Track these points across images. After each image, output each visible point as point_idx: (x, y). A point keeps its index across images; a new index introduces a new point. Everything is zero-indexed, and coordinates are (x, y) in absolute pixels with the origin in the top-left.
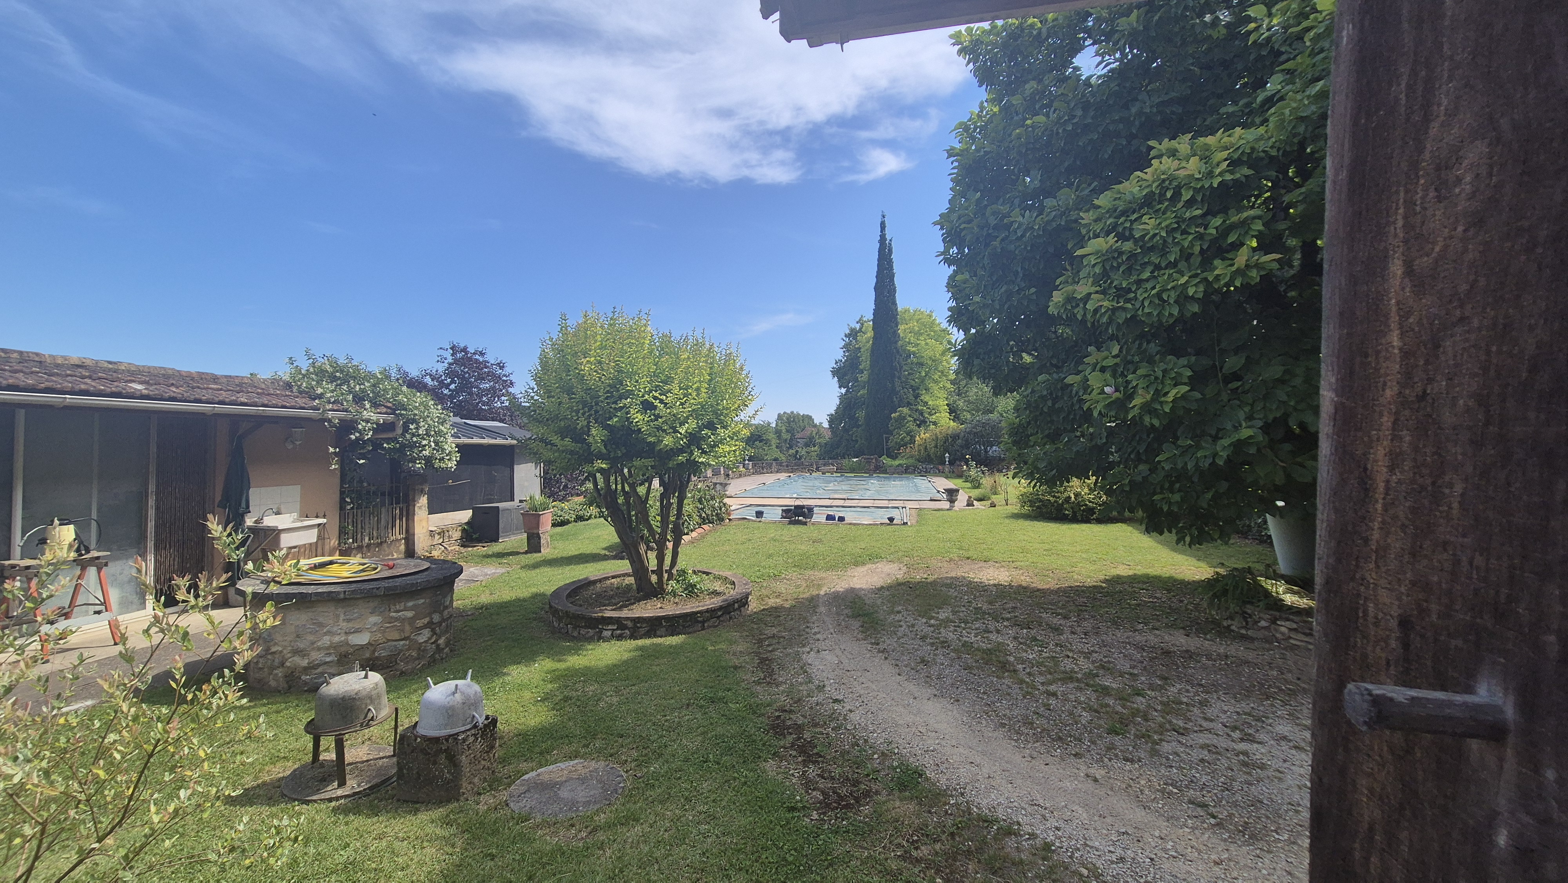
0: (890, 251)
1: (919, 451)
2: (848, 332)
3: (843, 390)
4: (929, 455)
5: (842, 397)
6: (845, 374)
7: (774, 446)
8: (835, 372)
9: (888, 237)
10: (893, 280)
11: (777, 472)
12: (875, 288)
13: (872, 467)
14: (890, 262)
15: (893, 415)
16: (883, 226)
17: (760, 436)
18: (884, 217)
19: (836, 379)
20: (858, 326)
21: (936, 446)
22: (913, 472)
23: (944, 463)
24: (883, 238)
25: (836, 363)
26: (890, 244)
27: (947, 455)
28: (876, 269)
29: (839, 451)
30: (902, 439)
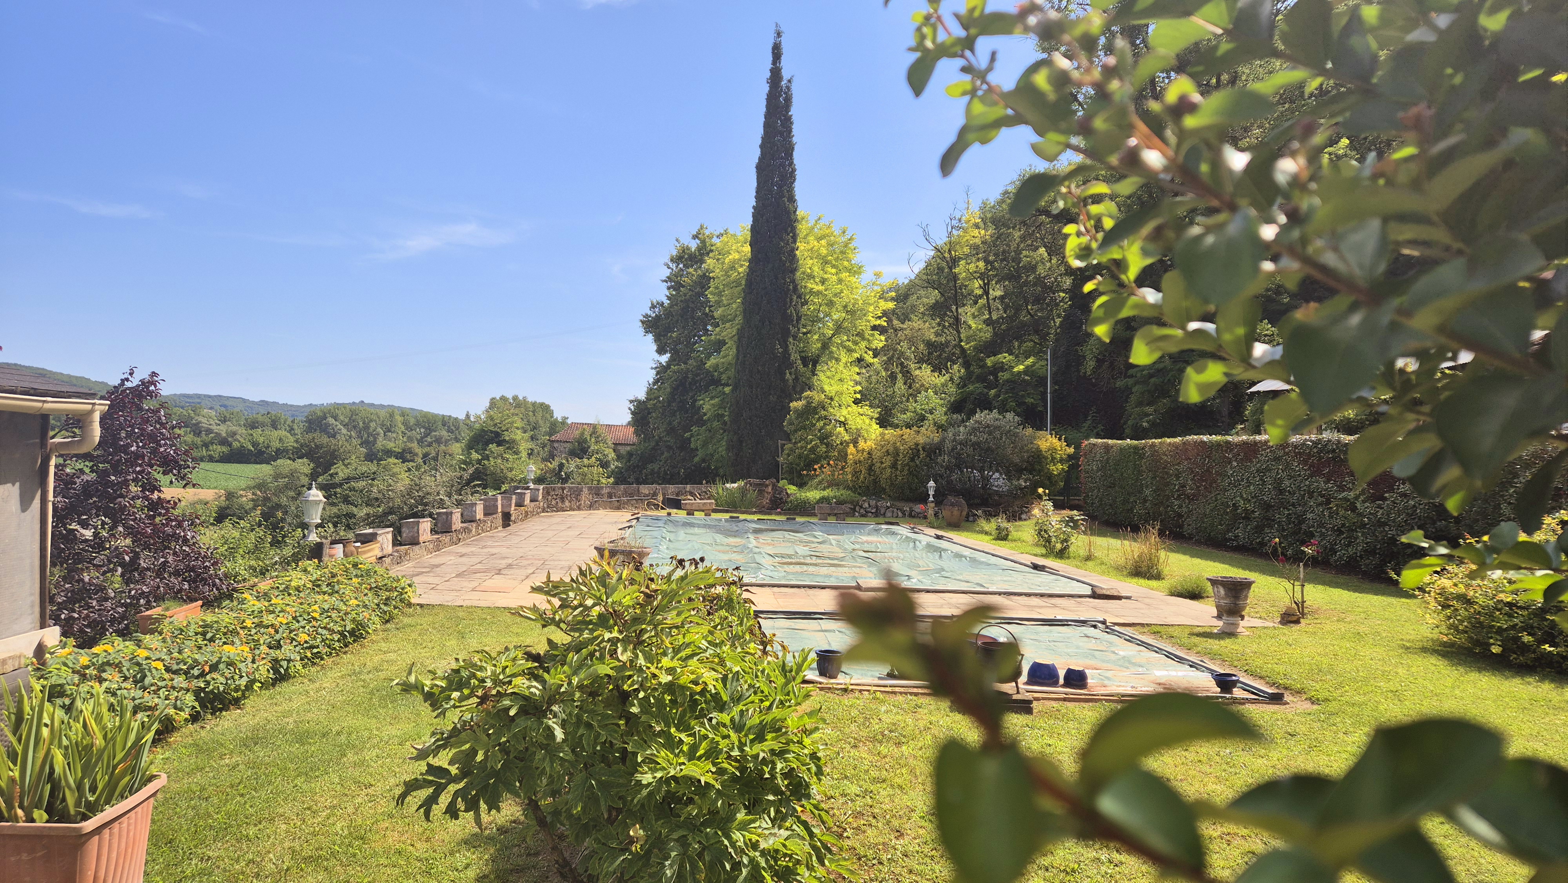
0: (788, 100)
1: (856, 473)
2: (675, 253)
3: (665, 358)
4: (875, 482)
5: (661, 370)
6: (669, 329)
7: (524, 454)
8: (651, 325)
9: (786, 74)
10: (791, 155)
11: (591, 507)
12: (757, 167)
13: (766, 501)
14: (788, 122)
15: (794, 405)
16: (777, 52)
17: (497, 435)
18: (779, 34)
19: (650, 337)
20: (693, 245)
21: (894, 466)
22: (852, 513)
23: (924, 499)
24: (776, 75)
25: (653, 307)
26: (788, 88)
27: (932, 484)
28: (760, 131)
29: (656, 466)
30: (813, 450)
